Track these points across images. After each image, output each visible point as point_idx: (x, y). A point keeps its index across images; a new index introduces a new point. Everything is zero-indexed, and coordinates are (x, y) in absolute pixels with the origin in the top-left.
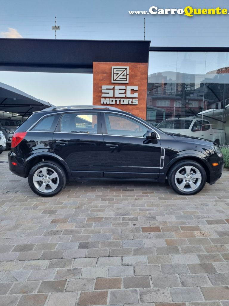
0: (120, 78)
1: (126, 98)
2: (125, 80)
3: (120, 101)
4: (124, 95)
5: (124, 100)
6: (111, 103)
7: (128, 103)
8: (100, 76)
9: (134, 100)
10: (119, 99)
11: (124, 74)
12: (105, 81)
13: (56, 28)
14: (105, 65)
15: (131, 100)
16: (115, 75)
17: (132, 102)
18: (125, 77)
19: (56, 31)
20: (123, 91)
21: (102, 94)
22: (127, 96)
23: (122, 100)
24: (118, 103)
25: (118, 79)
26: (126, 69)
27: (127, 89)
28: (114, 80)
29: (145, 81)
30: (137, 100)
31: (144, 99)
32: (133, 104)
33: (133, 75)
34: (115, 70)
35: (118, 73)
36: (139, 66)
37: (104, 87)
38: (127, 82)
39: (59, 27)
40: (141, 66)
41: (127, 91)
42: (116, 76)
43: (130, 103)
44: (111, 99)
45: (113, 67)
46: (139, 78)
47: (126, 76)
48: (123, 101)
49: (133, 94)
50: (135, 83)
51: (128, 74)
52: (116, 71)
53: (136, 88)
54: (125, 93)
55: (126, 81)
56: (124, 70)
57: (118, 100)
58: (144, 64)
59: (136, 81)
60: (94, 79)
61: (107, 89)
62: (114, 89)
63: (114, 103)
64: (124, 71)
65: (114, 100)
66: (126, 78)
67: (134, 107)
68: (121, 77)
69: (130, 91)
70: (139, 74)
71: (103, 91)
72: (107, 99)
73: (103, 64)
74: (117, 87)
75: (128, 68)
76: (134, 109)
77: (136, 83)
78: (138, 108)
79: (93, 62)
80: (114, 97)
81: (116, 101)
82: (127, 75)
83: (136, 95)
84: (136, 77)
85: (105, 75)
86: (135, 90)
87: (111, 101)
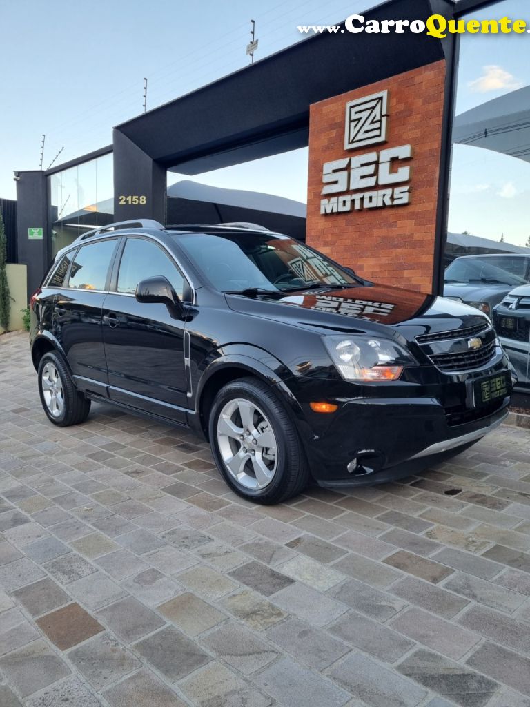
0: (366, 132)
1: (377, 187)
2: (377, 132)
3: (362, 199)
4: (371, 182)
5: (373, 193)
6: (342, 209)
7: (380, 204)
8: (324, 140)
9: (397, 190)
10: (360, 195)
11: (375, 117)
12: (332, 148)
13: (252, 46)
14: (335, 104)
15: (389, 192)
16: (353, 124)
17: (392, 198)
18: (377, 125)
19: (252, 55)
20: (371, 169)
22: (381, 182)
23: (367, 195)
24: (357, 206)
25: (360, 137)
26: (381, 99)
28: (349, 143)
29: (437, 123)
30: (406, 188)
31: (430, 184)
32: (396, 202)
33: (400, 113)
34: (354, 110)
35: (359, 120)
36: (417, 79)
37: (328, 167)
38: (382, 138)
39: (258, 41)
40: (424, 75)
41: (381, 166)
42: (355, 127)
43: (388, 202)
44: (342, 198)
45: (349, 105)
46: (420, 115)
47: (380, 121)
48: (371, 198)
49: (397, 172)
50: (405, 137)
51: (384, 112)
52: (356, 113)
54: (376, 173)
55: (380, 135)
56: (373, 104)
57: (357, 197)
58: (432, 69)
59: (410, 130)
60: (312, 151)
61: (335, 171)
62: (348, 168)
63: (348, 208)
64: (373, 108)
65: (348, 198)
66: (380, 128)
67: (401, 211)
68: (367, 127)
69: (387, 166)
70: (419, 103)
71: (326, 179)
72: (334, 200)
73: (332, 103)
75: (384, 94)
76: (399, 217)
77: (411, 134)
78: (413, 215)
79: (311, 105)
80: (348, 192)
81: (353, 201)
82: (382, 116)
83: (404, 173)
84: (410, 115)
85: (335, 131)
86: (401, 157)
87: (342, 203)
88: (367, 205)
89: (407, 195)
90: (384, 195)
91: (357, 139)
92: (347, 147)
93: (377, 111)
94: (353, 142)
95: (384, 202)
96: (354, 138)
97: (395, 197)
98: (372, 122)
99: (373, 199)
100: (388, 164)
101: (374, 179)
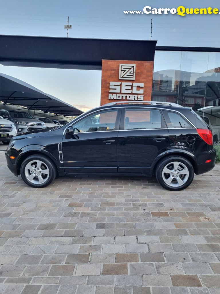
0: (127, 75)
1: (132, 94)
2: (132, 77)
3: (126, 97)
6: (118, 98)
7: (133, 99)
8: (109, 73)
10: (126, 95)
11: (131, 72)
12: (112, 77)
13: (68, 27)
14: (113, 63)
16: (122, 72)
17: (138, 98)
18: (132, 74)
19: (68, 30)
21: (110, 90)
22: (133, 92)
23: (128, 96)
24: (124, 98)
25: (125, 76)
26: (133, 67)
27: (133, 86)
28: (121, 77)
29: (151, 79)
30: (143, 96)
31: (149, 96)
33: (139, 72)
35: (125, 71)
36: (145, 64)
37: (112, 84)
38: (134, 79)
39: (71, 26)
40: (147, 64)
41: (133, 88)
42: (123, 73)
43: (136, 99)
44: (118, 95)
45: (121, 65)
46: (145, 75)
47: (133, 73)
48: (130, 97)
49: (139, 90)
50: (140, 80)
51: (134, 71)
52: (124, 68)
53: (142, 85)
54: (132, 89)
55: (133, 78)
57: (124, 96)
58: (150, 63)
59: (142, 79)
60: (103, 76)
61: (114, 85)
62: (121, 85)
65: (121, 95)
68: (128, 74)
70: (145, 71)
71: (110, 87)
72: (114, 95)
73: (112, 61)
74: (124, 84)
75: (135, 65)
77: (143, 80)
79: (102, 60)
80: (121, 93)
81: (123, 97)
82: (134, 72)
83: (141, 91)
84: (142, 74)
85: (113, 72)
86: (140, 86)
87: (118, 97)
88: (128, 98)
89: (143, 98)
90: (135, 97)
91: (123, 77)
92: (120, 78)
93: (132, 70)
94: (122, 77)
95: (134, 99)
96: (123, 76)
97: (139, 98)
98: (130, 73)
99: (131, 97)
100: (136, 87)
101: (131, 91)
